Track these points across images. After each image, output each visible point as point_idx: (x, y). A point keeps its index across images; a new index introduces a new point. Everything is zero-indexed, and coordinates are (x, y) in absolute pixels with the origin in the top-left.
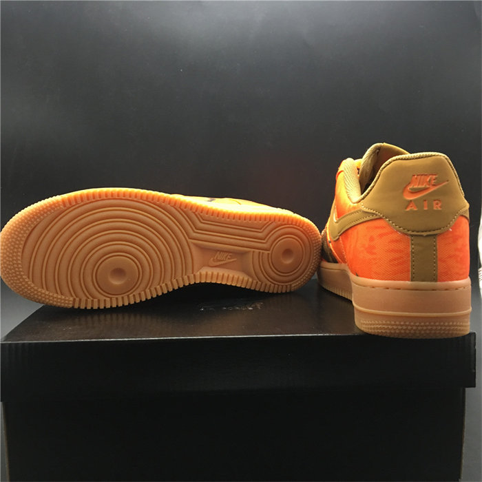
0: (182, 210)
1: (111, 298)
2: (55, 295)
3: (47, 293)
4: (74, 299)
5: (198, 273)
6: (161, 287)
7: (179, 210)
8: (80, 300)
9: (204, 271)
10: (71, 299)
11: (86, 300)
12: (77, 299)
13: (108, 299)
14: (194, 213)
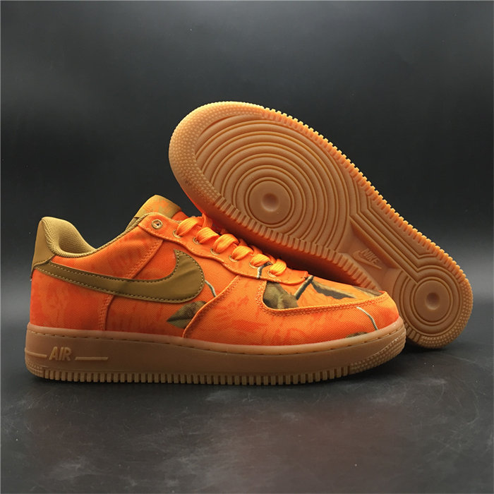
0: (358, 185)
1: (251, 219)
2: (208, 182)
3: (202, 175)
4: (220, 197)
5: (340, 254)
6: (300, 241)
7: (356, 183)
8: (225, 201)
9: (345, 257)
10: (219, 194)
11: (230, 205)
12: (223, 199)
13: (248, 218)
14: (367, 196)
